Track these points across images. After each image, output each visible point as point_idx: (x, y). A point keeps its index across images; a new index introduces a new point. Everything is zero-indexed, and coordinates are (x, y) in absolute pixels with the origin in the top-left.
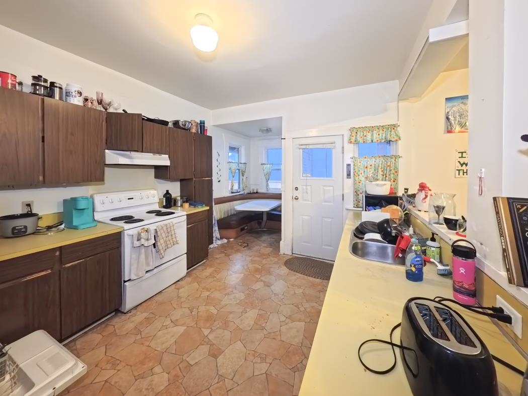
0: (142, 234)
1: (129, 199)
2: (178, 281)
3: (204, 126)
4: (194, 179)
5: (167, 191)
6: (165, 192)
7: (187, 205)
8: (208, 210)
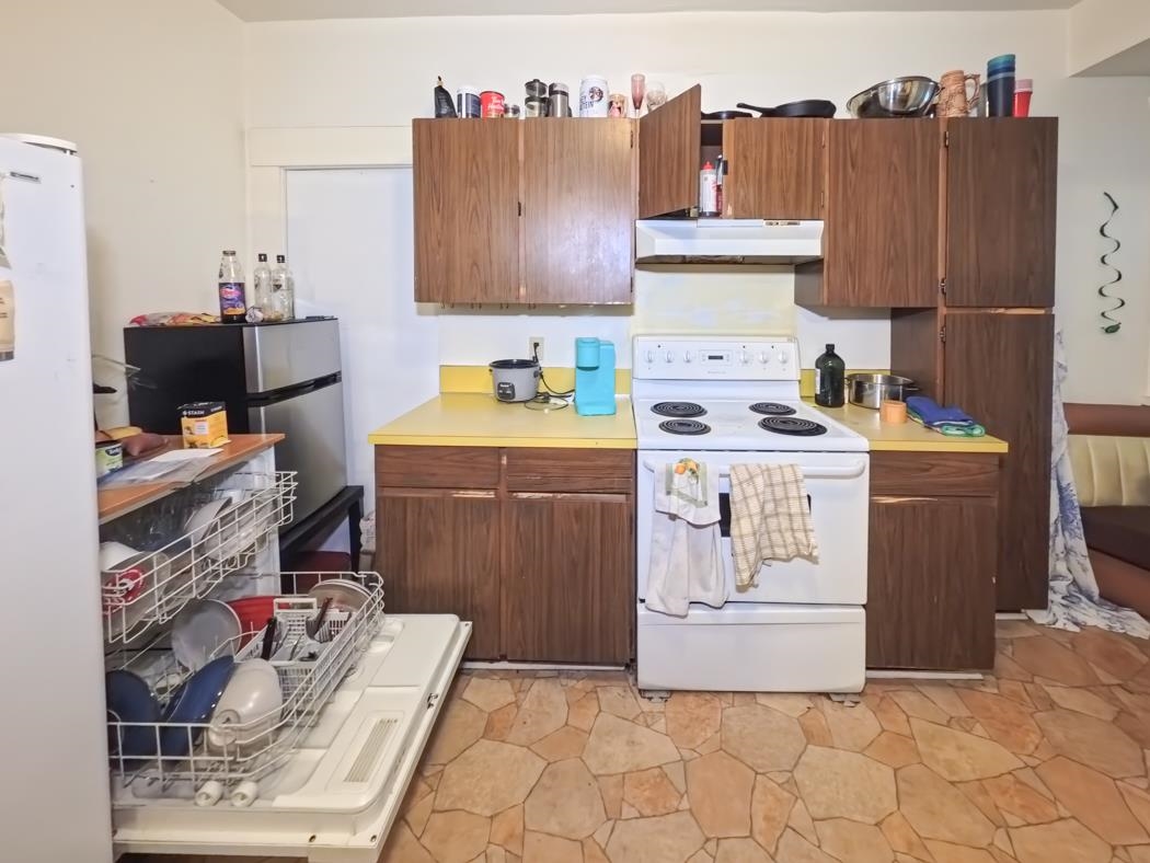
0: (677, 478)
1: (710, 358)
2: (827, 695)
3: (1010, 82)
4: (942, 311)
5: (830, 348)
6: (824, 351)
7: (896, 410)
8: (1000, 455)
